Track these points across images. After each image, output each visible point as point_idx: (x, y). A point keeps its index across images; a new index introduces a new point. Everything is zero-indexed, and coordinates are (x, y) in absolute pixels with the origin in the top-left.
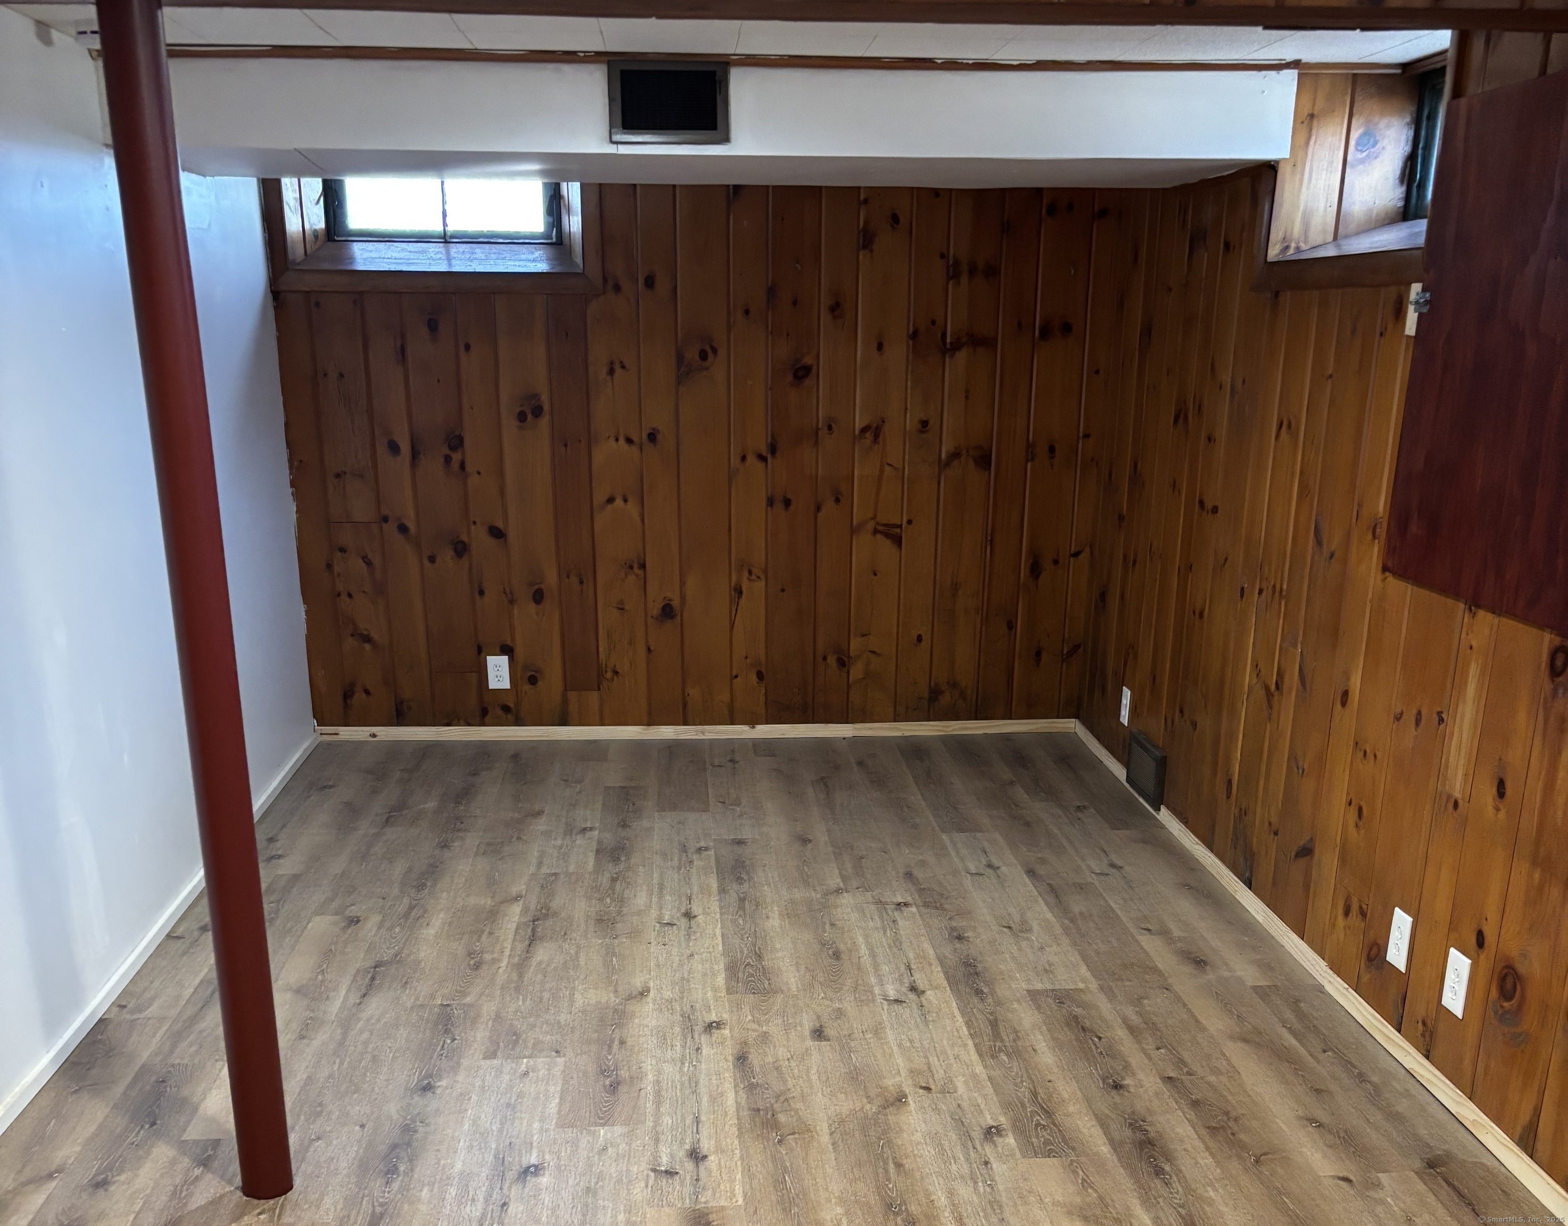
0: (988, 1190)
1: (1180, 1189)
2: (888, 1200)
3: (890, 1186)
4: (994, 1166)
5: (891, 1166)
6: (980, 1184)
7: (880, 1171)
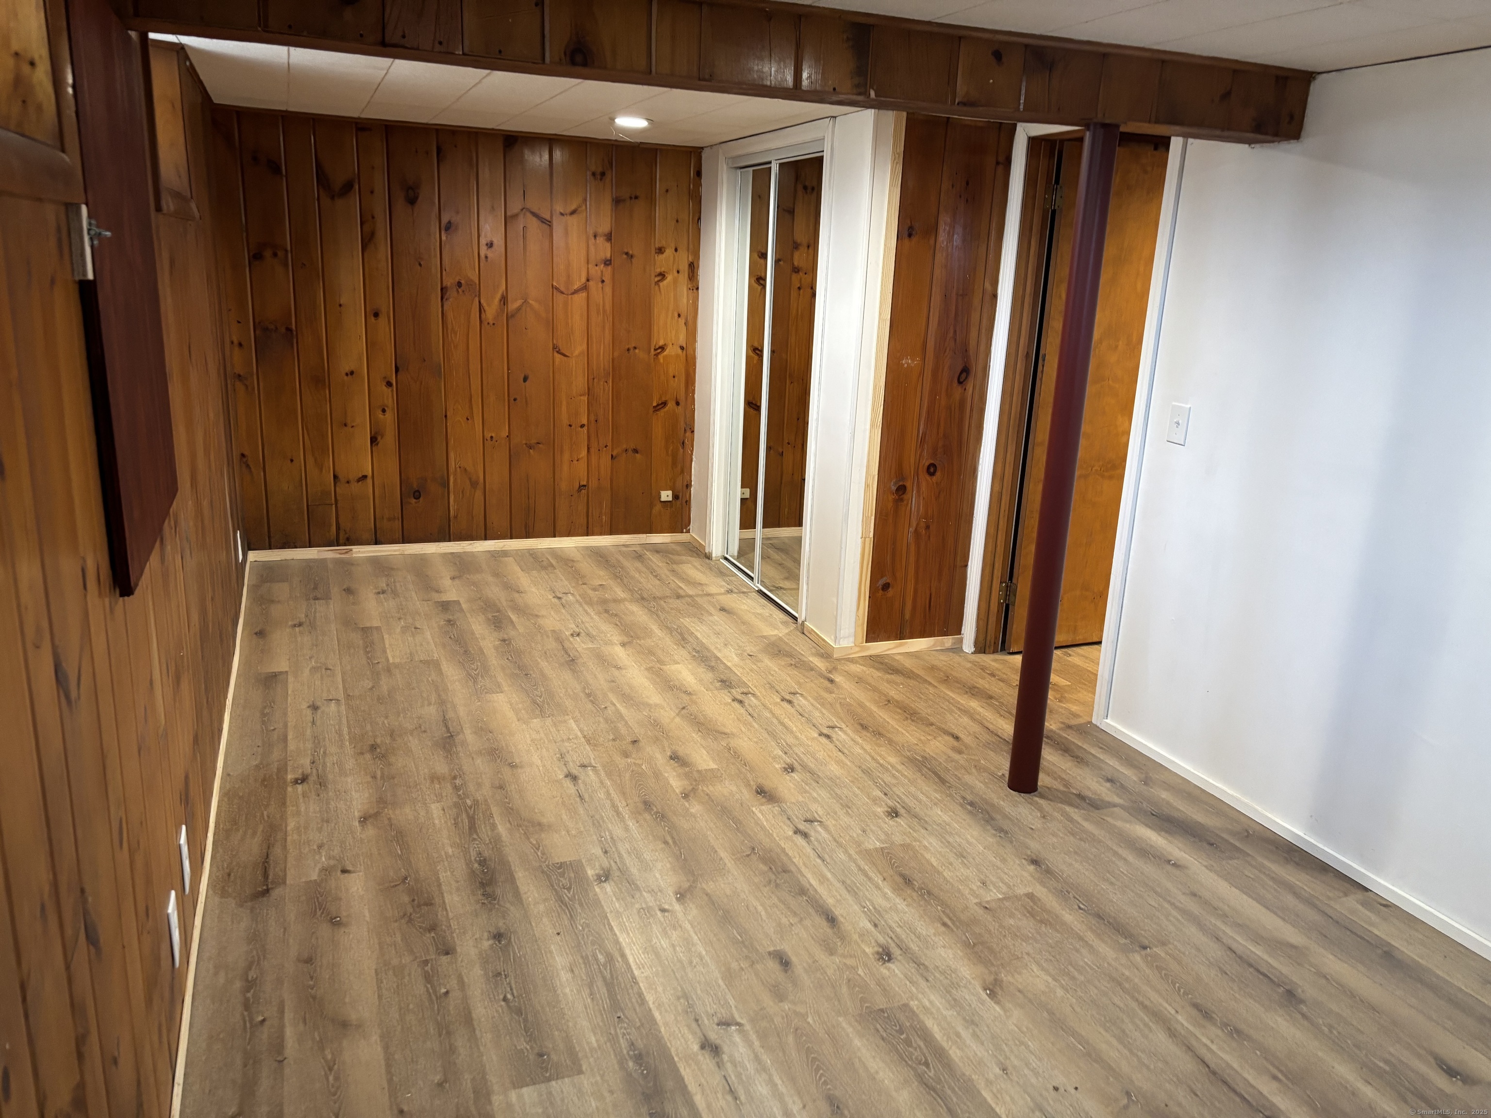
0: (603, 834)
1: (471, 851)
2: (665, 819)
3: (667, 828)
4: (600, 851)
5: (670, 841)
6: (608, 837)
7: (676, 838)
